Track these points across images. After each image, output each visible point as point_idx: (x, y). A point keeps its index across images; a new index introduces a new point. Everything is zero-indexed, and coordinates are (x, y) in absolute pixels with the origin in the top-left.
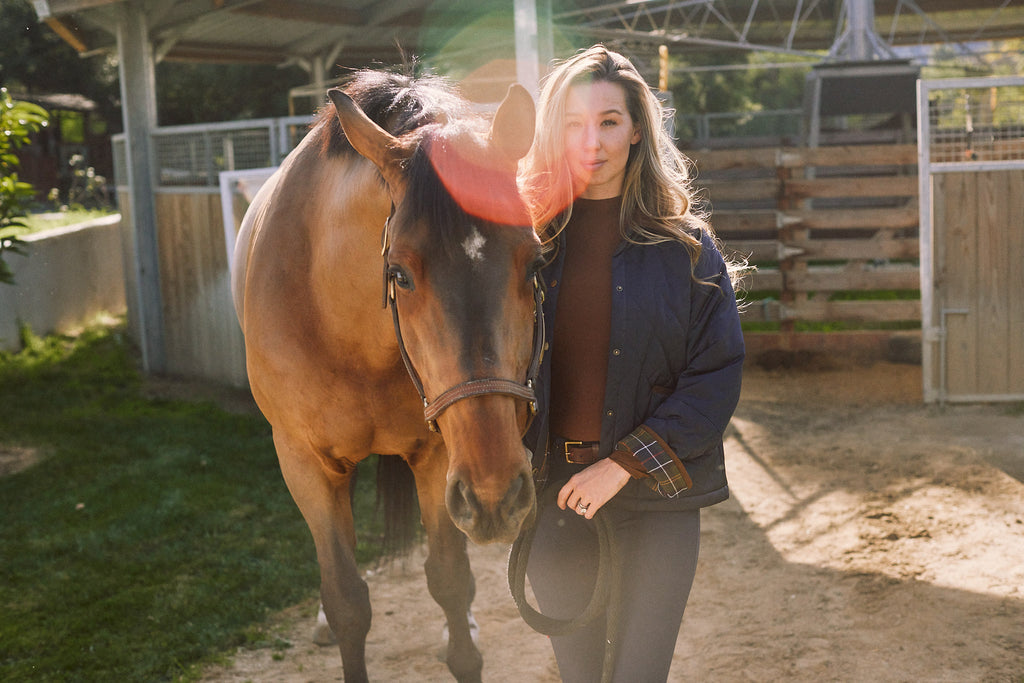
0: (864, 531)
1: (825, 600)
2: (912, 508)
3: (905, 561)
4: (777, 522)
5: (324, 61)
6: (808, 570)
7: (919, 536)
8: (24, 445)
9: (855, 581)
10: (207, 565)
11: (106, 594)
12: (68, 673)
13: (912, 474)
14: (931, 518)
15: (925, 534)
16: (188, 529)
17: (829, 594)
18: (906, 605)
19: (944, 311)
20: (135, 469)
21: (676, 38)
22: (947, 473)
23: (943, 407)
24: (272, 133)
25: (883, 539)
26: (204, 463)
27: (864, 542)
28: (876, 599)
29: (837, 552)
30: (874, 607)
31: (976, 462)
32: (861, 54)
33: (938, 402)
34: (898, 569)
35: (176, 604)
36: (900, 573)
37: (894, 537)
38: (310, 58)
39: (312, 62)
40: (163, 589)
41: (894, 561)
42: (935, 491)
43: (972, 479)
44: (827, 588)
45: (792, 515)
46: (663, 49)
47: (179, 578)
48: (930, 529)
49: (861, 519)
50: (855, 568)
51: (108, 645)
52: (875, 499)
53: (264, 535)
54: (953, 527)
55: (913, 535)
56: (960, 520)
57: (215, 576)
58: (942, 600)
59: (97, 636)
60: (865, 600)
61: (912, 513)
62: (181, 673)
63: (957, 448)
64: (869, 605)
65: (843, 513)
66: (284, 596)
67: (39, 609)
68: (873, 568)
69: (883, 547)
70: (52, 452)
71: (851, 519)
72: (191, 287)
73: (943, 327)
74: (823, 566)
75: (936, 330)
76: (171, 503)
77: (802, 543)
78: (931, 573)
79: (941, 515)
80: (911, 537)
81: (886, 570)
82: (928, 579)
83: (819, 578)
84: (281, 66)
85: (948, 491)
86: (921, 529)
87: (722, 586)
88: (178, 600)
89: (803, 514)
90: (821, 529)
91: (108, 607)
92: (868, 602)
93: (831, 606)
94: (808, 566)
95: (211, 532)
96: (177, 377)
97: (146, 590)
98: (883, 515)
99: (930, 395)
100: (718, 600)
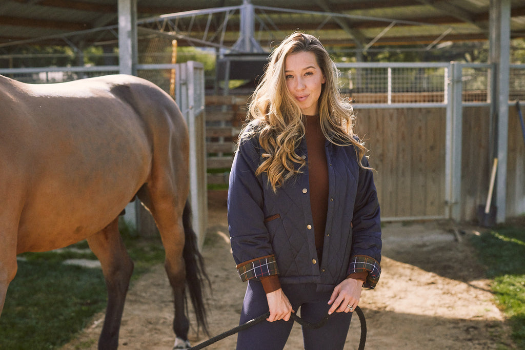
3: (373, 301)
21: (180, 37)
32: (247, 49)
41: (368, 302)
46: (174, 42)
58: (406, 319)
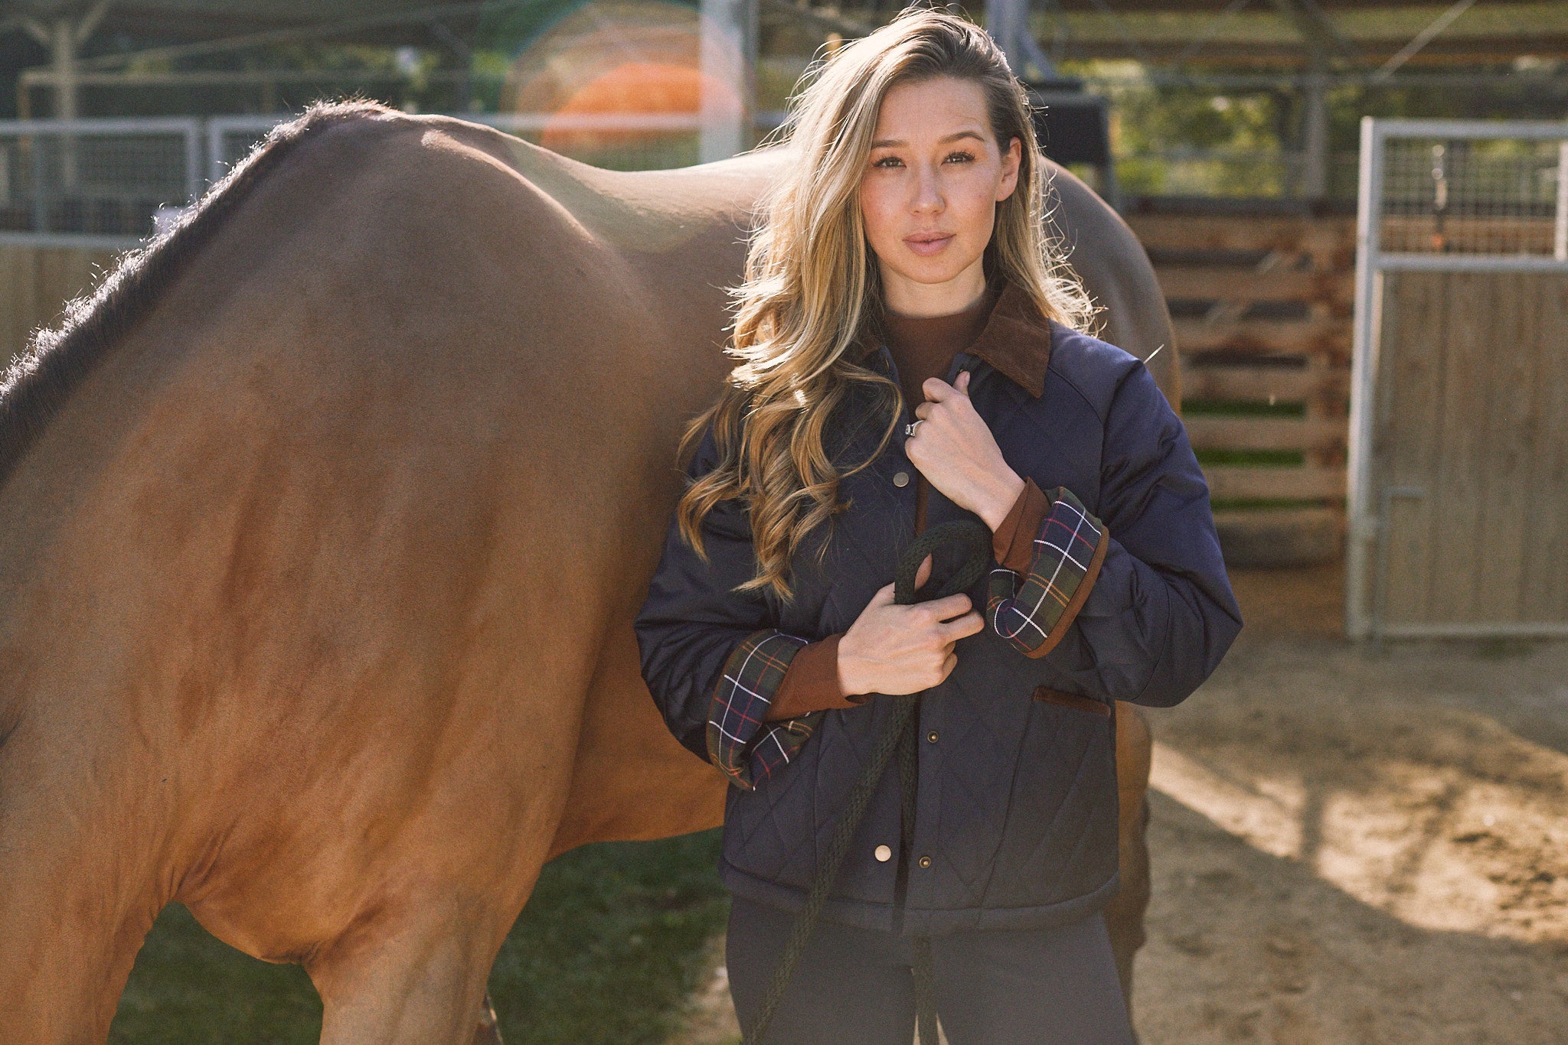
5: (74, 28)
19: (1388, 492)
23: (1380, 646)
24: (192, 144)
33: (1370, 637)
38: (48, 20)
39: (51, 28)
49: (1445, 844)
71: (1426, 844)
73: (1386, 517)
75: (1374, 520)
99: (1358, 624)
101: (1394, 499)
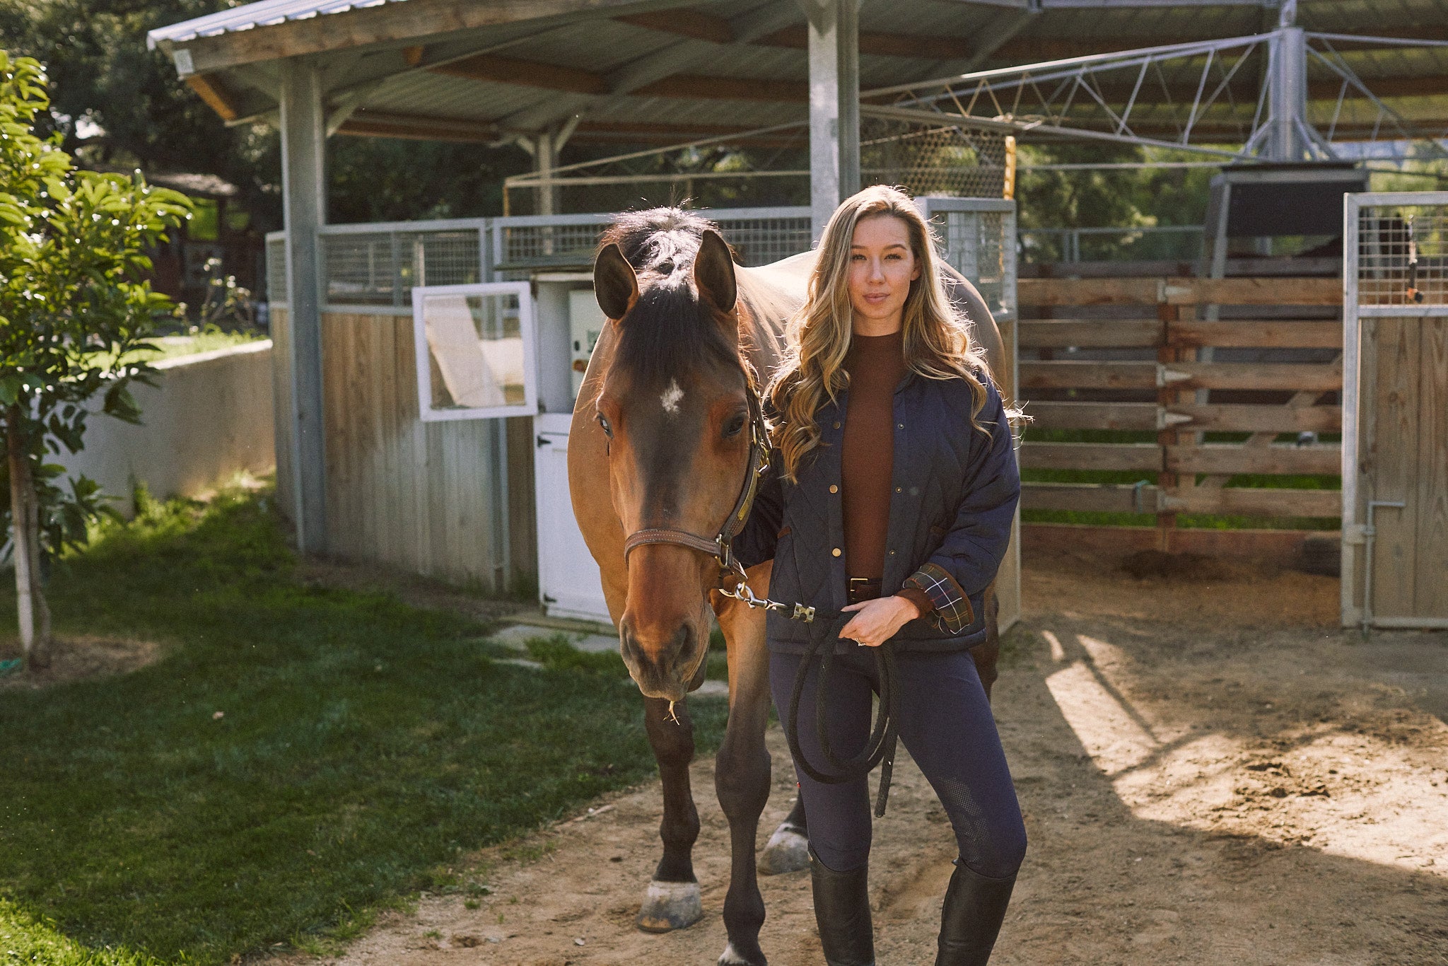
0: (1241, 785)
1: (1180, 866)
2: (1309, 759)
3: (1290, 822)
4: (1129, 770)
5: (553, 142)
6: (1163, 828)
7: (1313, 793)
8: (143, 638)
9: (1222, 844)
10: (383, 793)
11: (253, 821)
12: (208, 911)
13: (1316, 716)
14: (1333, 772)
15: (1321, 791)
16: (358, 749)
17: (1187, 859)
18: (1285, 875)
19: (1372, 503)
20: (288, 672)
21: (1028, 127)
22: (1363, 719)
23: (1365, 632)
24: (482, 235)
25: (1267, 794)
26: (379, 668)
27: (1240, 798)
28: (1247, 866)
29: (1203, 809)
30: (1243, 875)
31: (1404, 705)
32: (1287, 152)
33: (1360, 626)
34: (1280, 831)
35: (342, 838)
36: (1282, 836)
37: (1280, 793)
38: (534, 136)
39: (536, 142)
40: (325, 820)
41: (1276, 822)
42: (1345, 740)
43: (1395, 726)
44: (1185, 851)
45: (1150, 762)
46: (1010, 141)
47: (346, 807)
48: (1330, 786)
49: (1240, 770)
50: (1224, 827)
51: (256, 881)
52: (1262, 746)
53: (457, 760)
54: (1361, 784)
55: (1306, 791)
56: (1372, 776)
57: (394, 807)
58: (1333, 871)
59: (243, 870)
60: (1232, 867)
61: (1307, 764)
62: (350, 918)
63: (1382, 687)
64: (1237, 873)
65: (1218, 761)
66: (482, 833)
67: (170, 837)
68: (1247, 829)
69: (1263, 805)
70: (180, 647)
71: (1227, 769)
72: (366, 439)
73: (1370, 526)
74: (1183, 824)
75: (1361, 528)
76: (336, 716)
77: (1157, 796)
78: (1323, 839)
79: (1349, 770)
80: (1303, 795)
81: (1263, 832)
82: (1318, 845)
83: (1174, 839)
84: (494, 145)
85: (1361, 740)
86: (1319, 784)
87: (1048, 843)
88: (346, 832)
89: (1163, 761)
90: (1186, 780)
91: (256, 838)
92: (1235, 870)
93: (1186, 873)
94: (1163, 824)
95: (388, 754)
96: (342, 560)
97: (303, 819)
98: (1270, 765)
99: (1350, 615)
100: (1040, 861)
101: (1375, 508)
